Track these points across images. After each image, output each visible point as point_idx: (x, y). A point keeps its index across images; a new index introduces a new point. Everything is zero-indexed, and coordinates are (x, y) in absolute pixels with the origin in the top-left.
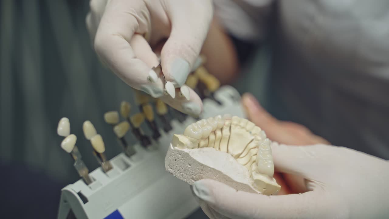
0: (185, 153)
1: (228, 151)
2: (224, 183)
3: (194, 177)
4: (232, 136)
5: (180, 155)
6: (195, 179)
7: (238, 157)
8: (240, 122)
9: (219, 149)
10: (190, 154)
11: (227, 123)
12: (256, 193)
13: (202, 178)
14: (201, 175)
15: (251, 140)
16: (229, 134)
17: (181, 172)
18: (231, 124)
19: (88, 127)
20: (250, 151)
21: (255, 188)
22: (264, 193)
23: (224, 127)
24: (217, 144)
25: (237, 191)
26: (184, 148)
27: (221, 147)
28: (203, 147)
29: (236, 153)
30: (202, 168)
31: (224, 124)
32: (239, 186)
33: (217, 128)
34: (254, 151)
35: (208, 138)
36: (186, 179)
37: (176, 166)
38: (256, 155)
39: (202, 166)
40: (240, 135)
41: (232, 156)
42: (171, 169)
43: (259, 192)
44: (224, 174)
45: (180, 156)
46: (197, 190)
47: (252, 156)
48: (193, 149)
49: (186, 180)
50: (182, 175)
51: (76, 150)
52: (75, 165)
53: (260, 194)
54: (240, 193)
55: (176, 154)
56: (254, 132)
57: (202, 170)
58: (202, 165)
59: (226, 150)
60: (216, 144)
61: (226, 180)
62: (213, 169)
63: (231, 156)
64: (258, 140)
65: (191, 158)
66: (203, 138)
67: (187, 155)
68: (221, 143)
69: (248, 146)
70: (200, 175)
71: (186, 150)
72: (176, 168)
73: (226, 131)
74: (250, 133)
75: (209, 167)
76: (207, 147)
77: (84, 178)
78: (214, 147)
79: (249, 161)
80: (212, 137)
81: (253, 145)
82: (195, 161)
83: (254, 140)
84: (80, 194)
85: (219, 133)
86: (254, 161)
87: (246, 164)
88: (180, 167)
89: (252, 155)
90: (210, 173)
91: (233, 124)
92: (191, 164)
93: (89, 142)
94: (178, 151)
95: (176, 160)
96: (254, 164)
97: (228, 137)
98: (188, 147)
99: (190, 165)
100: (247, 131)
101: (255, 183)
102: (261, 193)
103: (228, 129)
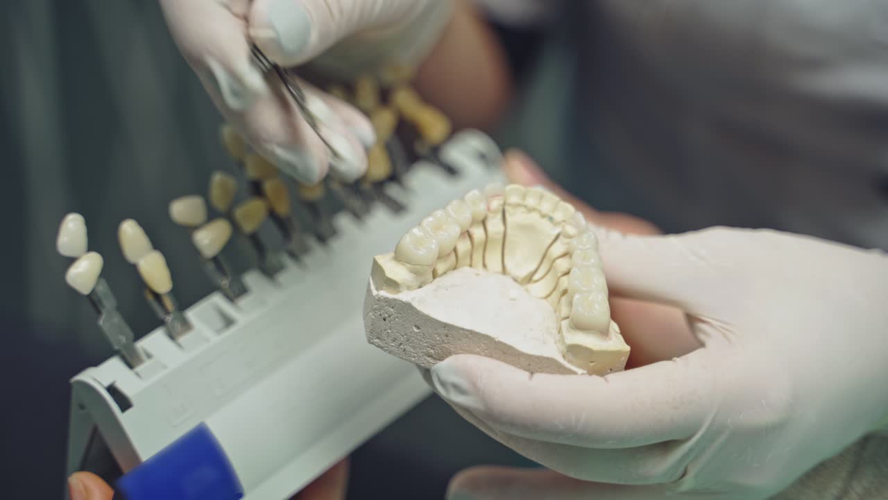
0: (403, 303)
1: (504, 271)
2: (498, 359)
3: (432, 351)
4: (509, 231)
5: (393, 308)
6: (434, 356)
7: (529, 279)
8: (524, 196)
9: (484, 266)
10: (415, 304)
11: (496, 204)
12: (575, 373)
13: (449, 354)
14: (447, 346)
15: (553, 237)
16: (501, 228)
17: (401, 344)
18: (505, 204)
19: (131, 233)
20: (554, 264)
21: (569, 362)
22: (591, 372)
23: (490, 215)
24: (477, 257)
25: (532, 373)
26: (399, 292)
27: (487, 262)
28: (445, 273)
29: (523, 272)
30: (446, 332)
31: (489, 209)
32: (535, 364)
33: (474, 222)
34: (563, 264)
35: (455, 250)
36: (414, 357)
37: (388, 333)
38: (567, 273)
39: (445, 327)
40: (527, 229)
41: (515, 280)
42: (378, 338)
43: (580, 371)
44: (497, 340)
45: (392, 310)
46: (443, 384)
47: (559, 278)
48: (420, 287)
49: (413, 359)
50: (404, 350)
51: (103, 288)
52: (101, 322)
53: (583, 374)
54: (539, 377)
55: (383, 307)
56: (558, 216)
57: (447, 336)
58: (445, 325)
59: (500, 269)
60: (475, 256)
61: (504, 353)
62: (471, 332)
63: (511, 281)
64: (570, 237)
65: (417, 313)
66: (440, 257)
67: (407, 307)
68: (487, 251)
69: (548, 254)
70: (444, 347)
71: (404, 296)
72: (388, 337)
73: (495, 226)
74: (551, 219)
75: (463, 329)
76: (455, 268)
77: (124, 353)
78: (471, 266)
79: (555, 289)
80: (463, 246)
81: (558, 249)
82: (428, 320)
83: (561, 237)
84: (112, 390)
85: (478, 233)
86: (565, 292)
87: (549, 295)
88: (398, 332)
89: (559, 274)
90: (464, 340)
91: (509, 205)
92: (419, 325)
93: (134, 269)
94: (386, 300)
95: (385, 320)
96: (564, 299)
97: (501, 236)
98: (409, 288)
99: (418, 328)
100: (543, 216)
101: (568, 351)
102: (585, 372)
103: (500, 216)
